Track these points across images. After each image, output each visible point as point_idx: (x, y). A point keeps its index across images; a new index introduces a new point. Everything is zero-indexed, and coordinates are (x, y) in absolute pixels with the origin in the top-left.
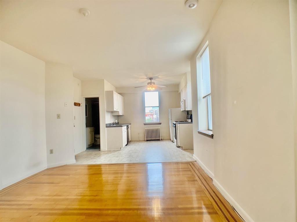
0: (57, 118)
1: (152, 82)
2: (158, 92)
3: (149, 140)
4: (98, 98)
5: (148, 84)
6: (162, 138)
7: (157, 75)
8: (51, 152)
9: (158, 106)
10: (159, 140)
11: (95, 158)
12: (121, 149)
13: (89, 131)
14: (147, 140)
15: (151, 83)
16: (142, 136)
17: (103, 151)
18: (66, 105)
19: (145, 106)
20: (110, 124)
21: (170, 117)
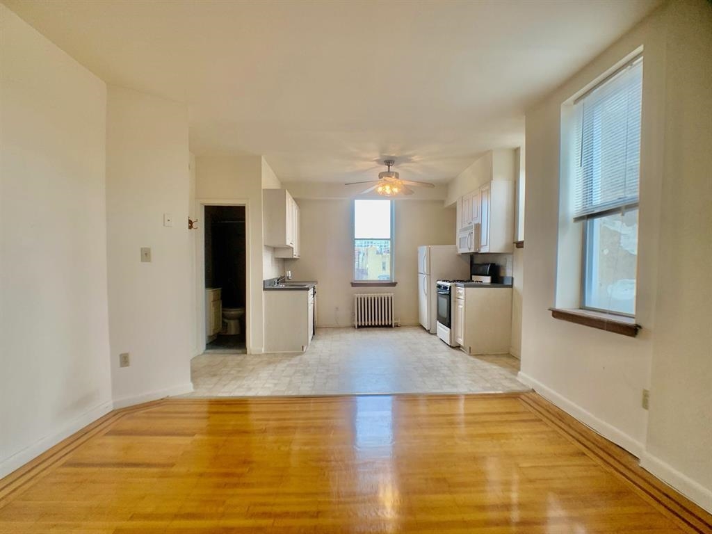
0: (142, 261)
1: (391, 170)
3: (365, 327)
4: (244, 207)
5: (381, 175)
6: (396, 321)
7: (408, 153)
8: (125, 360)
9: (389, 237)
10: (390, 326)
11: (240, 375)
12: (304, 350)
13: (212, 299)
14: (359, 327)
15: (388, 174)
16: (344, 316)
17: (256, 356)
18: (166, 222)
19: (356, 237)
20: (271, 282)
21: (423, 267)
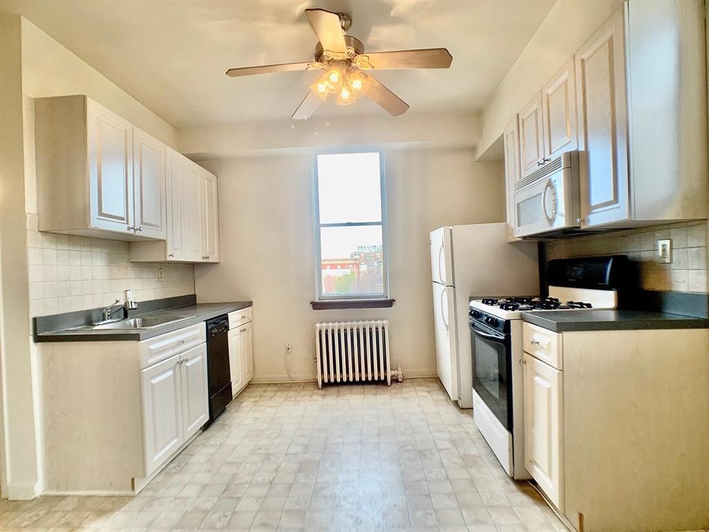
2: (378, 153)
3: (336, 384)
6: (393, 373)
9: (380, 220)
10: (382, 383)
14: (327, 385)
19: (322, 222)
21: (440, 270)
